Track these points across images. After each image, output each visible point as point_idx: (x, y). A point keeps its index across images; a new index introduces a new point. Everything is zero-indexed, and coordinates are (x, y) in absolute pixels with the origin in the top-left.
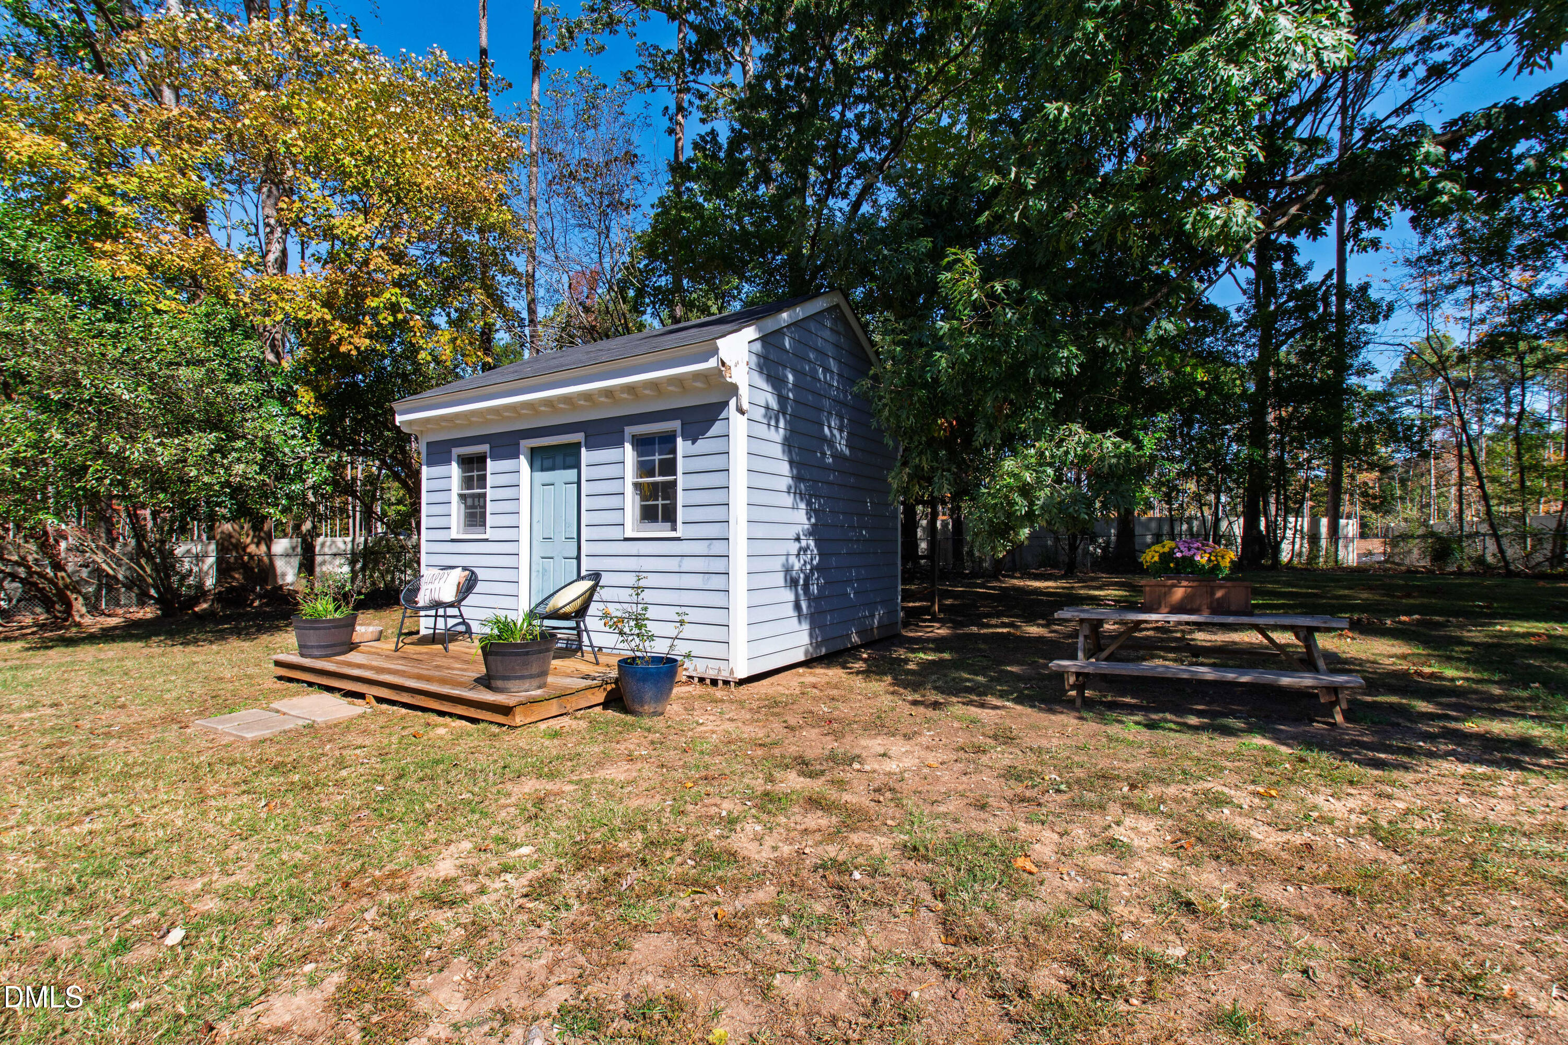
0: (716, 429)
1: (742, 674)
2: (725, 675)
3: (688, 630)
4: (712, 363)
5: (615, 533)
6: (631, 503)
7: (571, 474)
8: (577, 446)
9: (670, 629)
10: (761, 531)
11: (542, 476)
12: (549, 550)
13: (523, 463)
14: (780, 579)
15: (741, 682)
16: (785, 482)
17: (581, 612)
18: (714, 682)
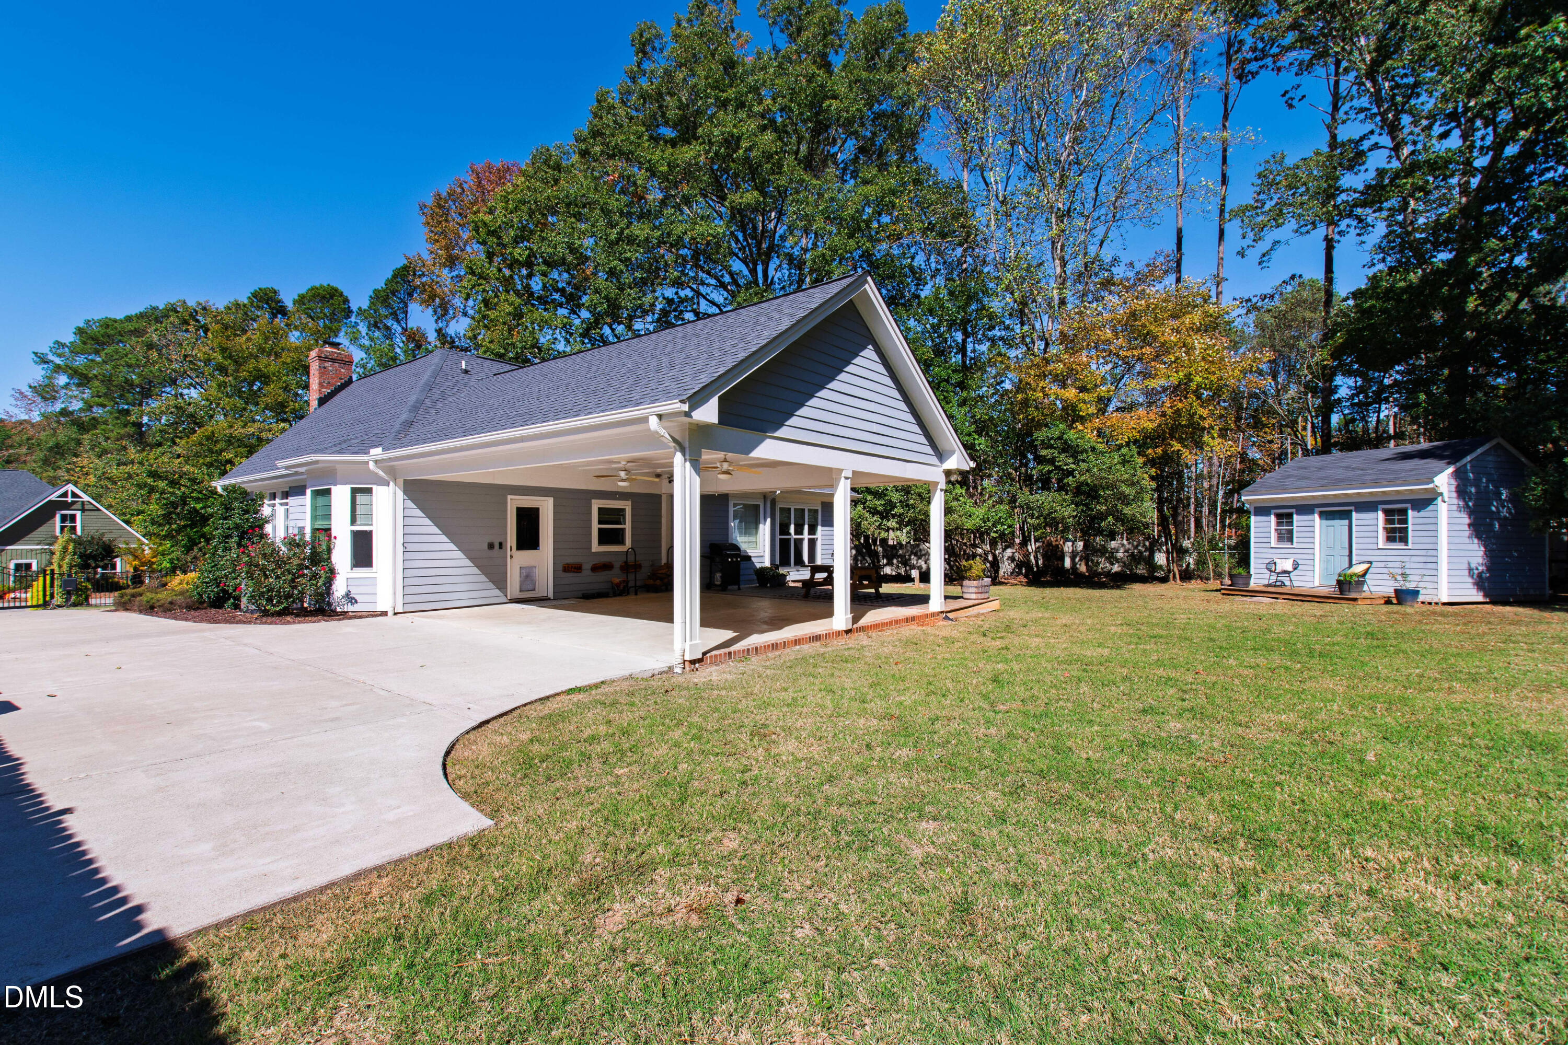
0: (1431, 508)
1: (1445, 600)
2: (1436, 600)
3: (1426, 578)
4: (1431, 486)
5: (1375, 546)
6: (1382, 535)
7: (1346, 522)
8: (1351, 511)
9: (1418, 578)
10: (1453, 553)
11: (1326, 522)
12: (1331, 552)
13: (1316, 516)
14: (1466, 573)
15: (1444, 604)
16: (1467, 534)
17: (1364, 575)
18: (1430, 603)
